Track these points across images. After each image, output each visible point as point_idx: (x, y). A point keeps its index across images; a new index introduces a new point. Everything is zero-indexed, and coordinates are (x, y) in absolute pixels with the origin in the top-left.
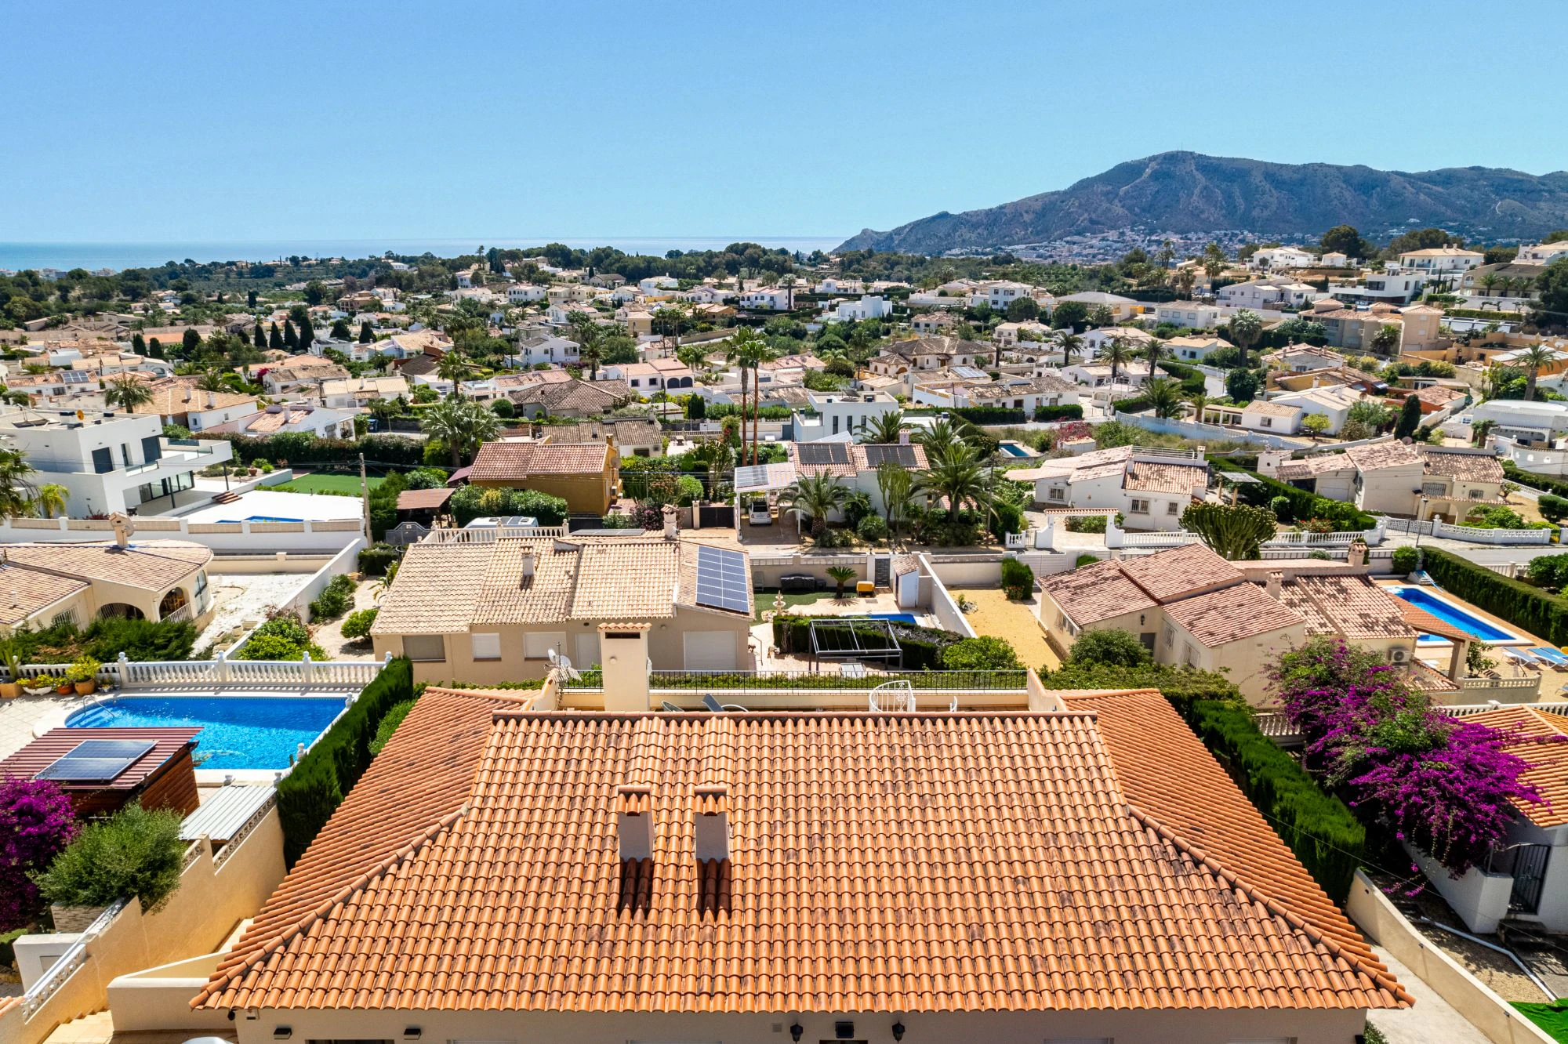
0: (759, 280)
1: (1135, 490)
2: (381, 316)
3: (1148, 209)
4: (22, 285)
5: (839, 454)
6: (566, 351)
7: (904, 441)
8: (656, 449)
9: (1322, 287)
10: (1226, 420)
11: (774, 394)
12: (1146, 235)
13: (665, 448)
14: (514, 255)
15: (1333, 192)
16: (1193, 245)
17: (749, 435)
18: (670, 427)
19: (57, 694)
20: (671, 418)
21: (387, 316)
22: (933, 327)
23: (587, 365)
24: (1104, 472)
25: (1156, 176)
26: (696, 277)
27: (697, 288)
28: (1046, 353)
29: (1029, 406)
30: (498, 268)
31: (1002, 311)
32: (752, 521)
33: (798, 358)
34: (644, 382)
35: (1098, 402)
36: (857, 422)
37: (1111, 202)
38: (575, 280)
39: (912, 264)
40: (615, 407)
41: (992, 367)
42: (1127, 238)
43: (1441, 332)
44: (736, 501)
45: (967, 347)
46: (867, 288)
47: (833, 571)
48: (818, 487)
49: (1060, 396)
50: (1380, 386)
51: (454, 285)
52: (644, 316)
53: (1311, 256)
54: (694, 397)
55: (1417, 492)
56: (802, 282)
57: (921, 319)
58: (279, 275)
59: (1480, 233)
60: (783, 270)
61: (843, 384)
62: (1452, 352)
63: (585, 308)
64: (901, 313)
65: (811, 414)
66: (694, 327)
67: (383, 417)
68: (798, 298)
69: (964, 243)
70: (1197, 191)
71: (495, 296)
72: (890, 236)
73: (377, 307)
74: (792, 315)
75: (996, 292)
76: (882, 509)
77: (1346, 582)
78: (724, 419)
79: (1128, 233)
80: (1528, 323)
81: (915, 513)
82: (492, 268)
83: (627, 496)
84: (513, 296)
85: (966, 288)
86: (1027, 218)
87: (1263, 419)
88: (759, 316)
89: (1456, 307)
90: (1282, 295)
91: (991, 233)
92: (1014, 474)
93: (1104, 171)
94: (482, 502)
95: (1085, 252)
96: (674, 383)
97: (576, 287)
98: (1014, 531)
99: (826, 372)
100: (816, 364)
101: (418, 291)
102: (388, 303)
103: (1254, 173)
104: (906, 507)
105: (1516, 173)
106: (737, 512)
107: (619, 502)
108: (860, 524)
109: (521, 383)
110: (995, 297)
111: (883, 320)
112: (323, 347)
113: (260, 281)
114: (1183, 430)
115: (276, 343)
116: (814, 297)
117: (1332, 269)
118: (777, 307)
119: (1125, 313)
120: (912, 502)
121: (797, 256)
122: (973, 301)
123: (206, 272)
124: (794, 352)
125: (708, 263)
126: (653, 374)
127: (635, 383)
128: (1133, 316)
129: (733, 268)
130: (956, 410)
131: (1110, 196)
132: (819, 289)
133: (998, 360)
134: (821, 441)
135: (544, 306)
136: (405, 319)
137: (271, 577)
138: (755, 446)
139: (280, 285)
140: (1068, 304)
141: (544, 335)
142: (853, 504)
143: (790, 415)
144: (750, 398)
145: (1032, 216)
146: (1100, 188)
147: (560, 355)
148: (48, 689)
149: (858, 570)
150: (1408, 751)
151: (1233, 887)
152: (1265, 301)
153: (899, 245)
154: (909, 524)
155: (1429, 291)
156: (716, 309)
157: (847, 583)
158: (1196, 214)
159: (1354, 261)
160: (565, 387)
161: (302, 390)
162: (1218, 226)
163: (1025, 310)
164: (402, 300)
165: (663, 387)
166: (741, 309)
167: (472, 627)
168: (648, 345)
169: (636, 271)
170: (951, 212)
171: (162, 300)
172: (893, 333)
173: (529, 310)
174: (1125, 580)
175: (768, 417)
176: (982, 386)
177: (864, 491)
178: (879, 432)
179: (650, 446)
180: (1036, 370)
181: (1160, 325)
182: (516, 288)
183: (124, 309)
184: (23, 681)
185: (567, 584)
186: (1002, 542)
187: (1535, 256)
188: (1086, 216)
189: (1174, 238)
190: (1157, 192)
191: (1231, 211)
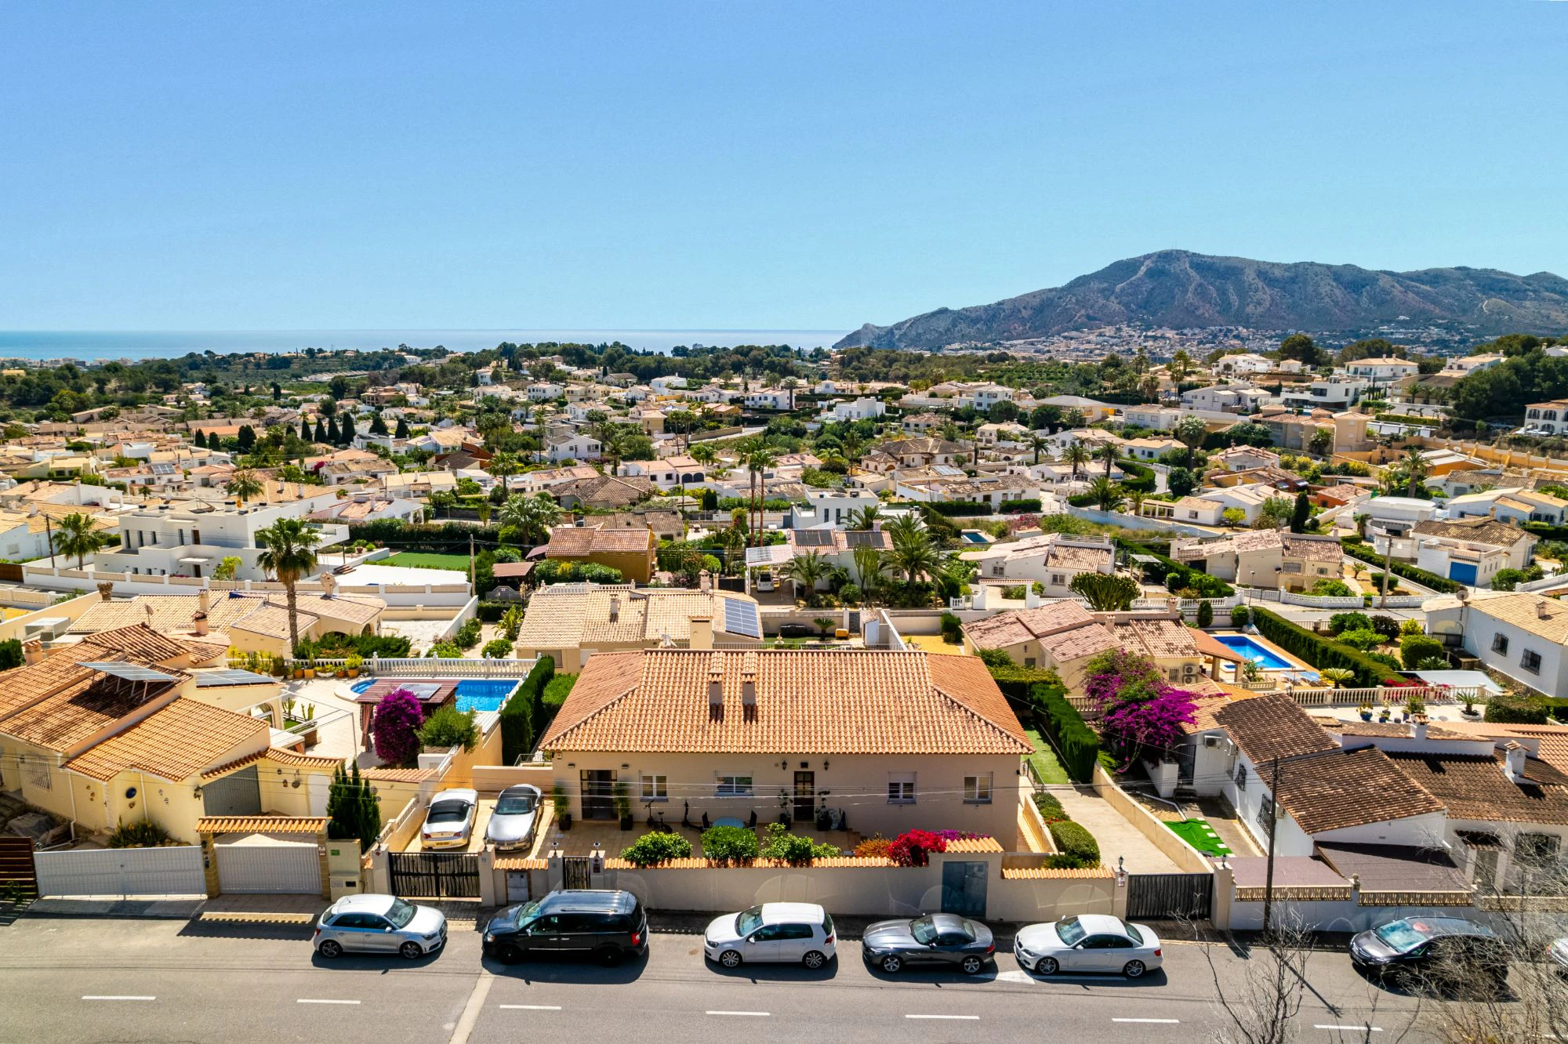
0: (763, 381)
1: (1054, 567)
2: (408, 410)
3: (1145, 305)
4: (63, 378)
5: (826, 538)
6: (589, 448)
7: (876, 529)
8: (679, 535)
9: (1276, 391)
10: (1161, 513)
11: (776, 489)
12: (1142, 331)
13: (686, 534)
14: (528, 352)
17: (757, 524)
18: (689, 517)
19: (338, 676)
20: (688, 509)
21: (413, 410)
22: (922, 428)
23: (608, 461)
24: (1031, 553)
25: (1150, 273)
26: (704, 377)
27: (705, 387)
28: (1021, 452)
29: (997, 500)
30: (515, 366)
31: (985, 412)
32: (759, 588)
33: (797, 456)
34: (661, 478)
35: (1058, 497)
36: (844, 513)
37: (1107, 299)
38: (589, 379)
39: (910, 362)
40: (640, 499)
41: (970, 465)
42: (1124, 334)
43: (1369, 435)
44: (747, 574)
45: (949, 446)
46: (863, 389)
47: (818, 621)
48: (808, 561)
49: (1023, 492)
50: (1301, 484)
51: (475, 382)
52: (657, 415)
53: (1271, 362)
54: (708, 491)
55: (1278, 569)
56: (802, 382)
57: (911, 419)
58: (295, 366)
59: (1468, 330)
60: (786, 371)
61: (835, 481)
62: (1376, 453)
63: (601, 406)
64: (896, 413)
65: (808, 506)
66: (703, 425)
67: (440, 507)
68: (799, 398)
69: (963, 338)
70: (1191, 288)
71: (514, 393)
72: (890, 331)
73: (402, 402)
74: (793, 414)
75: (981, 395)
76: (857, 580)
77: (1163, 624)
78: (734, 510)
79: (1125, 328)
80: (1445, 428)
81: (882, 582)
82: (509, 366)
83: (661, 570)
84: (532, 394)
85: (955, 390)
86: (1025, 313)
87: (1191, 512)
88: (763, 416)
89: (1387, 413)
90: (1240, 399)
91: (989, 328)
92: (966, 556)
93: (1100, 269)
94: (559, 571)
95: (1082, 347)
96: (687, 478)
97: (592, 386)
98: (957, 596)
99: (822, 469)
100: (814, 462)
101: (439, 387)
102: (412, 397)
103: (1247, 271)
104: (875, 578)
105: (1501, 273)
106: (748, 582)
107: (658, 574)
108: (841, 591)
109: (554, 478)
110: (980, 400)
111: (876, 420)
112: (365, 442)
113: (277, 372)
114: (1123, 521)
115: (321, 437)
116: (813, 397)
117: (1288, 376)
118: (780, 407)
119: (1097, 414)
120: (879, 574)
121: (799, 353)
122: (958, 403)
123: (226, 362)
124: (795, 451)
125: (715, 364)
126: (669, 469)
127: (653, 478)
128: (1104, 417)
129: (738, 368)
130: (932, 505)
131: (1106, 293)
132: (819, 389)
133: (976, 458)
134: (812, 528)
135: (562, 403)
136: (431, 414)
137: (413, 622)
138: (761, 532)
139: (297, 376)
140: (1044, 407)
141: (569, 434)
142: (836, 575)
143: (789, 507)
144: (758, 492)
145: (1030, 312)
146: (1095, 285)
147: (583, 451)
148: (331, 674)
149: (836, 621)
150: (1135, 701)
151: (973, 715)
152: (1224, 405)
153: (899, 340)
154: (878, 591)
155: (1363, 398)
156: (723, 409)
157: (829, 630)
158: (1191, 311)
159: (1308, 367)
160: (596, 482)
161: (358, 482)
162: (1213, 323)
163: (1005, 412)
164: (425, 395)
165: (678, 482)
166: (746, 409)
167: (581, 645)
168: (662, 442)
169: (647, 369)
170: (951, 308)
171: (192, 392)
172: (886, 431)
173: (548, 408)
174: (1019, 624)
175: (771, 509)
176: (956, 483)
177: (844, 566)
178: (860, 522)
179: (674, 532)
180: (1009, 468)
181: (1127, 427)
182: (536, 386)
183: (159, 401)
184: (317, 668)
185: (641, 619)
186: (947, 605)
187: (1460, 367)
188: (1083, 312)
189: (1170, 334)
190: (1153, 289)
191: (1225, 307)
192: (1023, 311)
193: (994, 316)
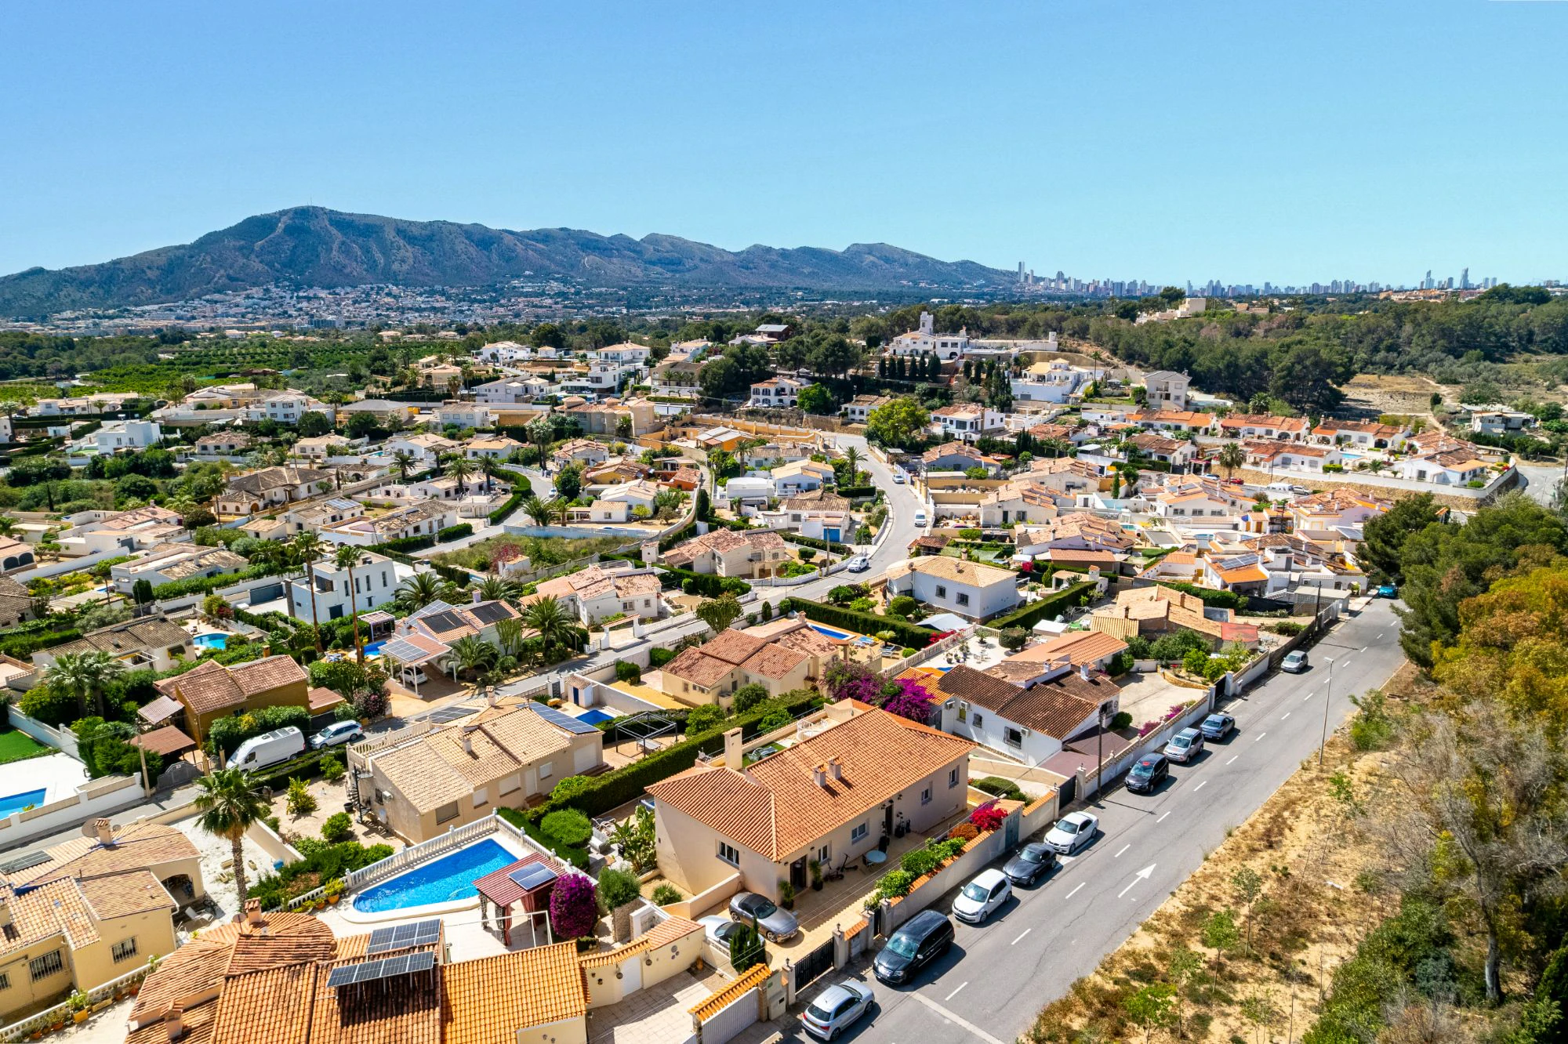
1: (624, 597)
3: (290, 264)
5: (454, 619)
8: (189, 644)
9: (552, 379)
10: (578, 518)
12: (293, 291)
15: (460, 247)
16: (342, 300)
25: (289, 230)
37: (247, 258)
41: (334, 489)
43: (656, 417)
45: (307, 474)
48: (470, 647)
49: (444, 516)
50: (651, 472)
53: (528, 349)
55: (750, 560)
59: (579, 283)
69: (76, 305)
70: (335, 246)
75: (274, 406)
79: (272, 287)
80: (701, 406)
90: (526, 390)
91: (108, 292)
93: (233, 224)
94: (244, 727)
96: (11, 563)
103: (386, 229)
108: (498, 664)
111: (162, 445)
117: (551, 362)
131: (246, 251)
145: (158, 273)
146: (232, 243)
155: (629, 382)
158: (338, 269)
159: (562, 352)
162: (362, 280)
167: (475, 789)
170: (47, 268)
181: (445, 427)
186: (583, 652)
188: (222, 272)
189: (323, 294)
190: (295, 247)
191: (372, 266)
192: (149, 272)
193: (111, 277)
